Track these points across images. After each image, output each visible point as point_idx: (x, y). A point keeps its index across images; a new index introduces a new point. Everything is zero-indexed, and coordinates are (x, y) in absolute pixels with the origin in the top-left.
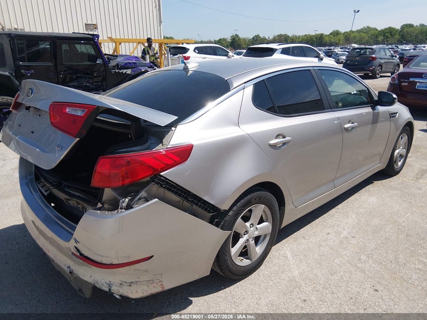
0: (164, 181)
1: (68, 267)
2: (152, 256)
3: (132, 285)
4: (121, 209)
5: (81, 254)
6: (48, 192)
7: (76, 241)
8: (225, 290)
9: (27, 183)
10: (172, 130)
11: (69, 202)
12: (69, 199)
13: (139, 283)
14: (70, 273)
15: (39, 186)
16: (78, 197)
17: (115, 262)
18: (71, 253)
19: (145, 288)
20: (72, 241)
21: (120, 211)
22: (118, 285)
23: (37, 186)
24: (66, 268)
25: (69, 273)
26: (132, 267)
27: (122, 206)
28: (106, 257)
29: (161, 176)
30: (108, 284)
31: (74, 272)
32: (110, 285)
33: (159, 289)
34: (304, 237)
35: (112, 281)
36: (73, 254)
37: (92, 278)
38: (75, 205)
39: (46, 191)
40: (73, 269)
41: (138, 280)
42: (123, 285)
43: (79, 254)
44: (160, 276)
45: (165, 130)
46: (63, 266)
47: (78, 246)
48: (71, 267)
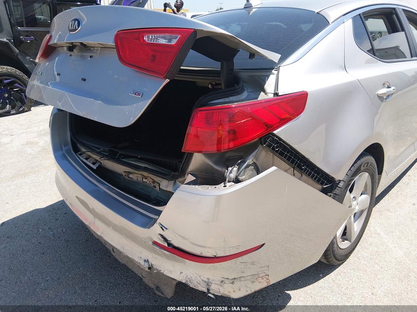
0: (277, 143)
1: (145, 261)
2: (263, 244)
3: (235, 282)
4: (229, 182)
5: (169, 244)
6: (97, 165)
7: (162, 227)
8: (325, 278)
9: (64, 155)
10: (273, 74)
11: (131, 176)
12: (130, 173)
13: (242, 279)
14: (149, 268)
15: (82, 159)
16: (146, 169)
17: (220, 254)
18: (151, 243)
19: (250, 285)
20: (156, 226)
21: (228, 184)
22: (219, 283)
23: (79, 158)
24: (142, 263)
25: (147, 268)
26: (240, 259)
27: (230, 178)
28: (209, 248)
29: (274, 135)
30: (205, 282)
31: (155, 267)
32: (208, 284)
33: (264, 285)
34: (388, 210)
35: (211, 278)
36: (155, 243)
37: (184, 274)
38: (140, 179)
39: (94, 164)
40: (153, 263)
41: (243, 275)
42: (225, 283)
43: (166, 245)
44: (267, 269)
45: (264, 74)
46: (137, 259)
47: (166, 234)
48: (150, 261)
